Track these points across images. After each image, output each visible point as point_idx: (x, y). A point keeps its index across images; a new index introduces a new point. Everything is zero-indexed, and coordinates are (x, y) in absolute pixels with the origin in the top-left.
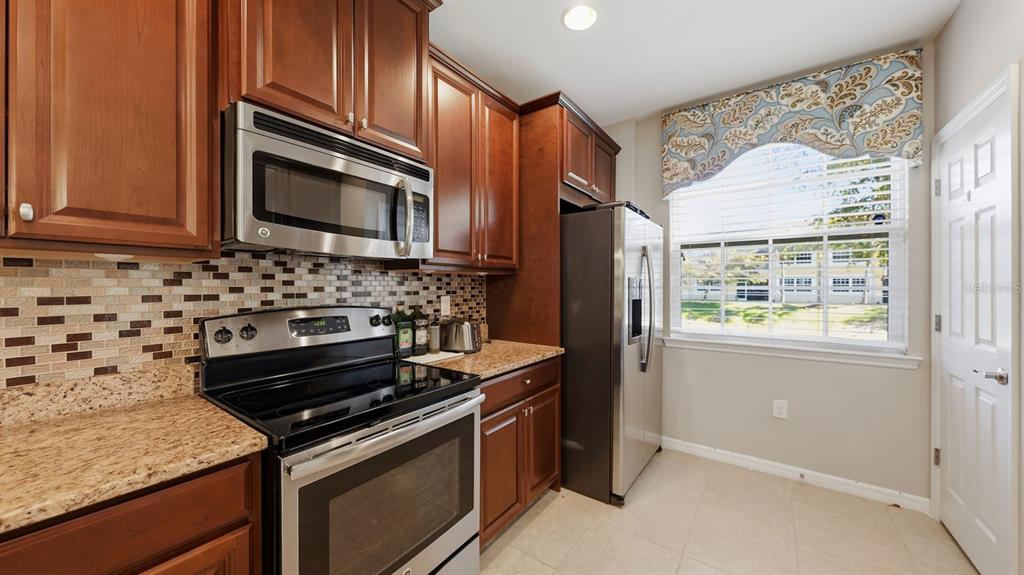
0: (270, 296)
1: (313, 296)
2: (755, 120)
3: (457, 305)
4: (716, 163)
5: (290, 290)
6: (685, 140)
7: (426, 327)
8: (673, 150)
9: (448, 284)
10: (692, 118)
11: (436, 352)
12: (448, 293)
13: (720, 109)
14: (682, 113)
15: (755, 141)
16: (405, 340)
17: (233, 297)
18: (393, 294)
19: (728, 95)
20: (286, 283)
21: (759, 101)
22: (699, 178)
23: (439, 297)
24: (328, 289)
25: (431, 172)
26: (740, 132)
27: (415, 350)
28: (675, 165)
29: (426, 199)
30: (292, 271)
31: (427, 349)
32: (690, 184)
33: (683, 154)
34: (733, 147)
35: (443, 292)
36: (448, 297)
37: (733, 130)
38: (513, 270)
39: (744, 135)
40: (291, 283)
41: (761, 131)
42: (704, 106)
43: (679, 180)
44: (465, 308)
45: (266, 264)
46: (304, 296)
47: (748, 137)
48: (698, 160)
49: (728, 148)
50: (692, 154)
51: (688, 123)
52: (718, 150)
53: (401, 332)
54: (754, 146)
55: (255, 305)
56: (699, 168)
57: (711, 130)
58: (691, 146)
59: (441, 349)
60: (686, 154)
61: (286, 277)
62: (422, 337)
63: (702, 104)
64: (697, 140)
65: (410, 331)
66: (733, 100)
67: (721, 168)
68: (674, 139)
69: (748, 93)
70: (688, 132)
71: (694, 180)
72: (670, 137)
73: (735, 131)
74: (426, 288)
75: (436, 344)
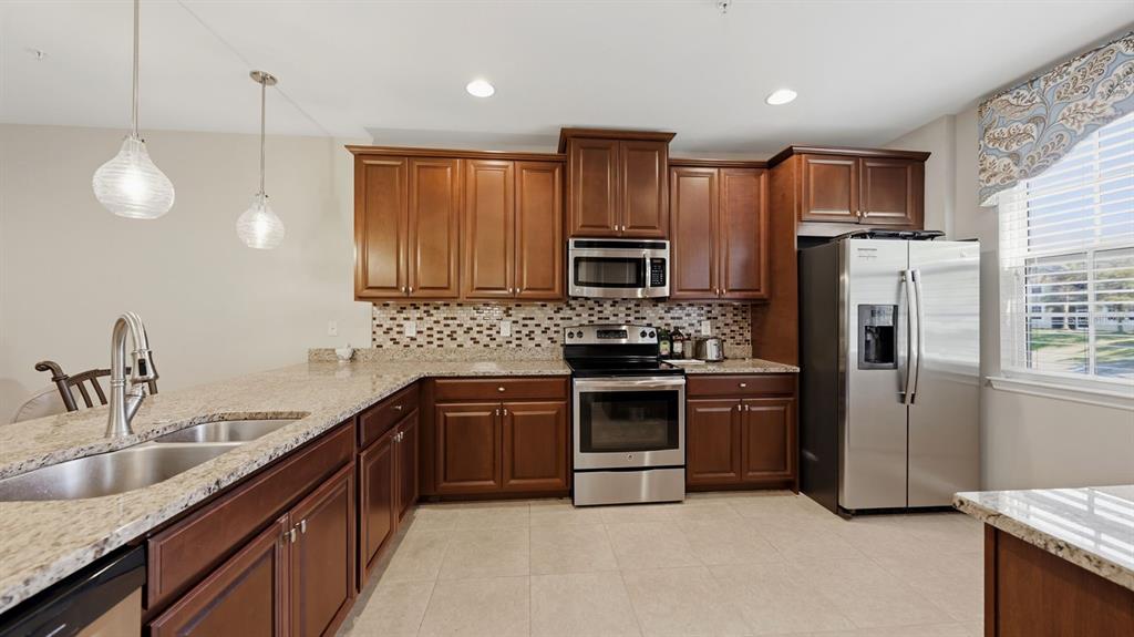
0: (592, 319)
1: (612, 318)
2: (1108, 84)
3: (718, 328)
4: (1049, 153)
5: (601, 315)
6: (1005, 130)
7: (682, 341)
8: (990, 146)
9: (709, 312)
10: (1014, 102)
11: (689, 359)
12: (709, 318)
13: (1055, 81)
14: (1004, 97)
15: (1109, 111)
16: (664, 348)
17: (577, 318)
18: (661, 318)
19: (1067, 60)
20: (600, 312)
21: (1113, 57)
22: (1025, 175)
23: (700, 322)
24: (620, 315)
25: (668, 243)
26: (1085, 105)
27: (672, 355)
28: (993, 163)
29: (664, 260)
30: (602, 306)
31: (682, 356)
32: (1015, 184)
33: (1003, 149)
34: (1074, 127)
35: (704, 318)
36: (709, 322)
37: (1072, 106)
38: (765, 300)
39: (1091, 107)
40: (601, 312)
41: (1118, 98)
42: (1032, 82)
43: (998, 181)
44: (727, 331)
45: (591, 303)
46: (608, 319)
47: (1098, 110)
48: (1023, 152)
49: (1067, 130)
50: (1014, 147)
51: (1008, 108)
52: (1051, 134)
53: (662, 343)
54: (1110, 119)
55: (586, 322)
56: (1025, 162)
57: (1042, 111)
58: (1016, 137)
59: (693, 358)
60: (1006, 148)
61: (599, 309)
62: (678, 347)
63: (1029, 80)
64: (1022, 127)
65: (668, 343)
66: (1075, 64)
67: (1057, 157)
68: (991, 131)
69: (1097, 50)
70: (1007, 119)
71: (1021, 178)
72: (986, 131)
73: (1077, 105)
74: (689, 315)
75: (689, 353)
